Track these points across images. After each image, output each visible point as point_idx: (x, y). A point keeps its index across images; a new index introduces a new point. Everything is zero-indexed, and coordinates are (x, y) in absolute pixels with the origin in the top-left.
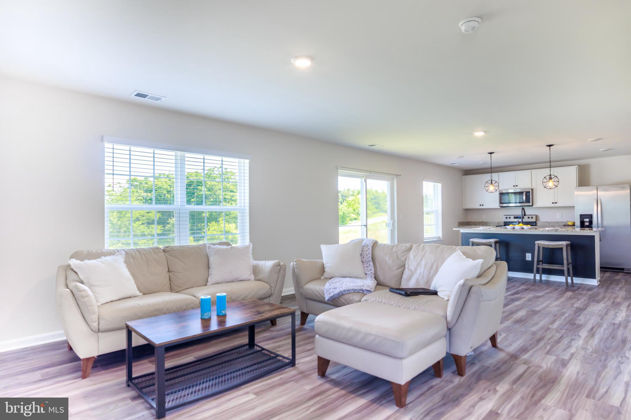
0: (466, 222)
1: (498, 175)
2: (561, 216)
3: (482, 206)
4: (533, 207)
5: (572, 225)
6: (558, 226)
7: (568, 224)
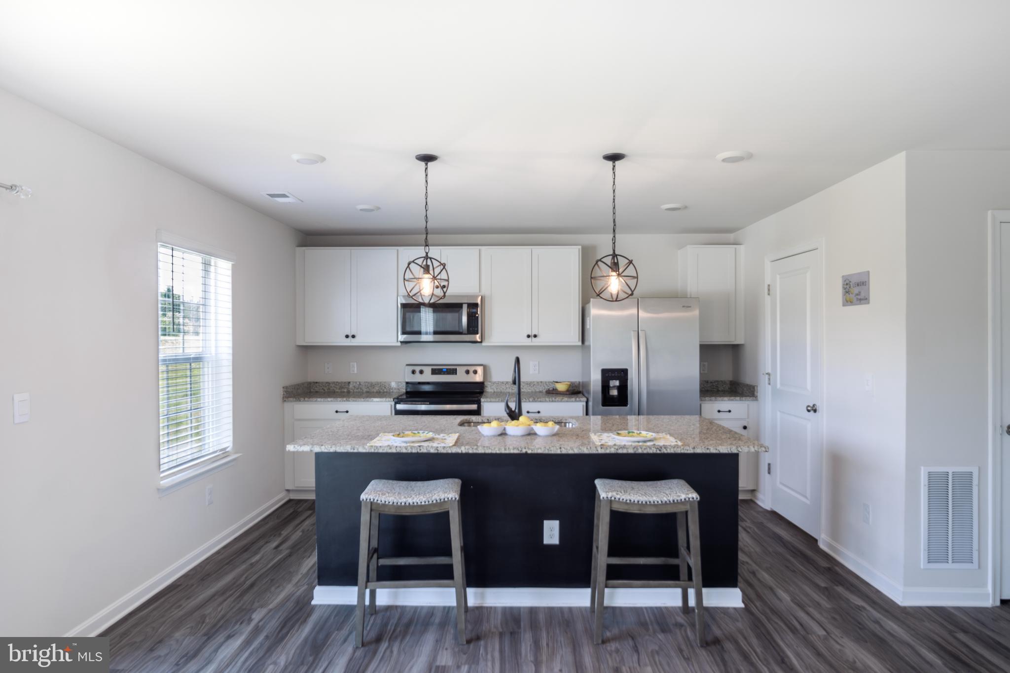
0: (303, 384)
1: (396, 251)
2: (537, 368)
3: (350, 338)
4: (483, 344)
5: (565, 392)
6: (532, 392)
7: (556, 389)
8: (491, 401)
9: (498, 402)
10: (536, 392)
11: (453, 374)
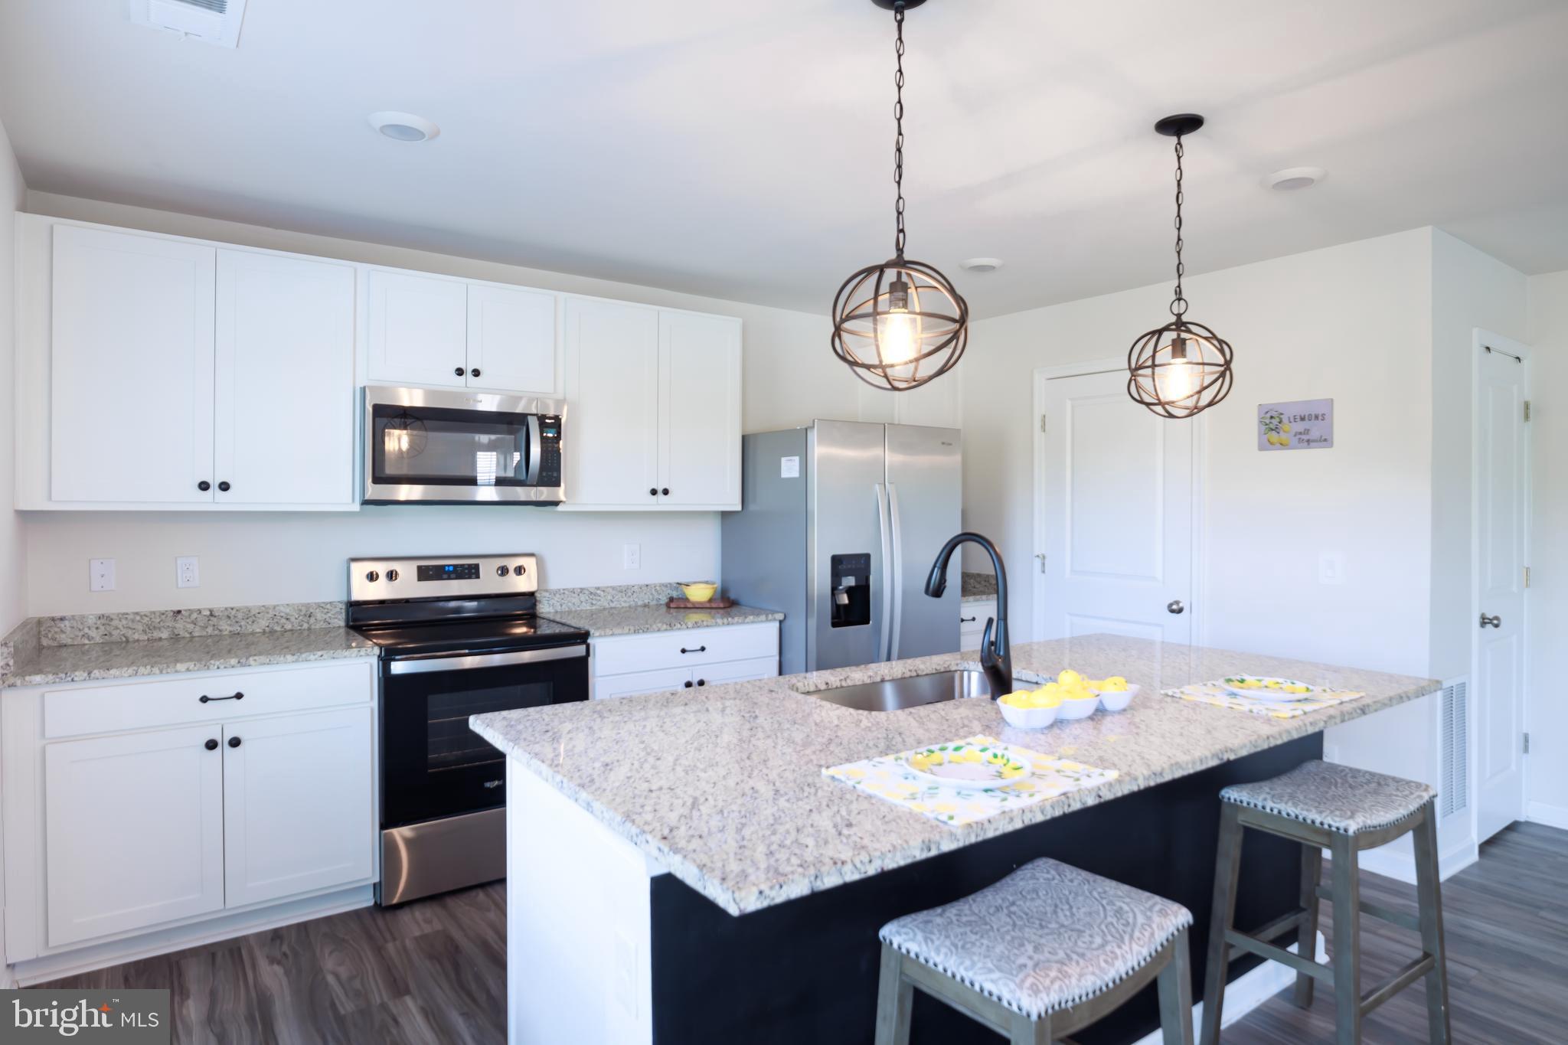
2: (638, 557)
3: (213, 491)
5: (705, 602)
6: (630, 607)
7: (687, 600)
8: (612, 635)
9: (628, 634)
10: (637, 606)
11: (470, 578)
